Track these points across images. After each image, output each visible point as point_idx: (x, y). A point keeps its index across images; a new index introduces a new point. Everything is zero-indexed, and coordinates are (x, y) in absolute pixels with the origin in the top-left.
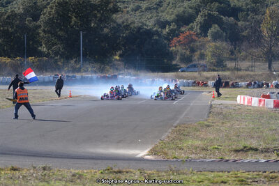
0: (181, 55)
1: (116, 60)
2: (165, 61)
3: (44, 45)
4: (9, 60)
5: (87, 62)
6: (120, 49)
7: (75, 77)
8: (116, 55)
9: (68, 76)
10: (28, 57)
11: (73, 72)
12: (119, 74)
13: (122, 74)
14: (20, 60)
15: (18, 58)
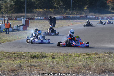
0: (112, 7)
1: (85, 9)
2: (106, 9)
3: (55, 4)
4: (42, 10)
5: (74, 10)
6: (87, 5)
7: (70, 16)
8: (85, 7)
9: (67, 16)
10: (49, 9)
11: (69, 14)
12: (88, 15)
13: (89, 15)
14: (46, 10)
15: (46, 9)
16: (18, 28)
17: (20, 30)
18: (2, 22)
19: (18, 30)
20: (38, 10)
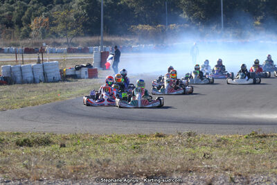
1: (257, 25)
3: (185, 12)
4: (151, 28)
6: (261, 14)
8: (256, 20)
10: (169, 24)
13: (263, 39)
14: (162, 27)
15: (160, 26)
16: (77, 73)
17: (80, 78)
18: (37, 59)
19: (75, 77)
20: (140, 26)
